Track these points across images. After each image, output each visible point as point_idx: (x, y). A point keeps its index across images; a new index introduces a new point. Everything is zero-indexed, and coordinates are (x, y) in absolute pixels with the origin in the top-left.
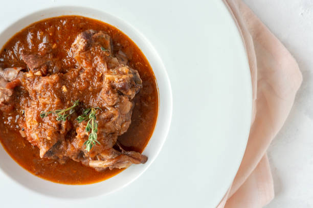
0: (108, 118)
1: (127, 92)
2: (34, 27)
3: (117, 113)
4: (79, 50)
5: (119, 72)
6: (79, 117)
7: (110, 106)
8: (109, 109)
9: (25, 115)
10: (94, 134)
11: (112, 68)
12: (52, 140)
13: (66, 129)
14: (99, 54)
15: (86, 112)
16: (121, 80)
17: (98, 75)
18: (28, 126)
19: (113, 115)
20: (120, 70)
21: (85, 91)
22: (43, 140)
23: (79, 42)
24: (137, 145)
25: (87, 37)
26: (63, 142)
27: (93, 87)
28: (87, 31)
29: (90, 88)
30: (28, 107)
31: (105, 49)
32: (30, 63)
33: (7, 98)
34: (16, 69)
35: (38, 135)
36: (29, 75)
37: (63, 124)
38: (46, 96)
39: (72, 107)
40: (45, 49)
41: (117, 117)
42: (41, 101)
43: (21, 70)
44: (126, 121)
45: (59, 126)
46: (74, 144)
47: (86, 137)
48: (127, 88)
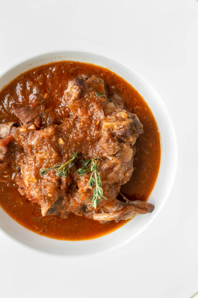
0: (109, 169)
1: (128, 139)
2: (22, 78)
3: (119, 162)
4: (73, 98)
5: (117, 118)
6: (80, 170)
7: (111, 156)
8: (110, 158)
9: (22, 171)
10: (99, 189)
11: (109, 115)
12: (53, 196)
13: (67, 184)
14: (94, 100)
15: (86, 164)
16: (121, 127)
17: (95, 123)
18: (27, 183)
19: (115, 165)
20: (118, 115)
21: (83, 141)
22: (45, 197)
23: (72, 89)
25: (81, 83)
26: (65, 198)
27: (91, 136)
28: (79, 77)
29: (88, 138)
30: (24, 163)
31: (101, 94)
32: (22, 116)
33: (1, 156)
34: (8, 124)
35: (38, 193)
36: (22, 130)
37: (64, 179)
38: (42, 151)
39: (72, 160)
40: (36, 100)
41: (119, 166)
42: (38, 156)
43: (14, 125)
44: (128, 169)
45: (59, 181)
46: (76, 199)
47: (89, 191)
48: (128, 134)
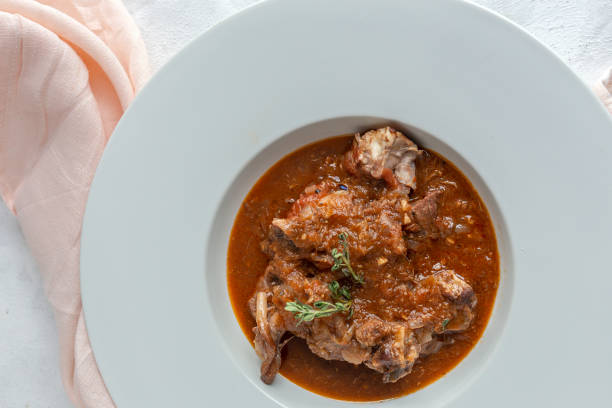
0: (335, 329)
1: (377, 360)
2: (481, 209)
3: (342, 343)
4: (444, 285)
5: (408, 346)
6: (337, 285)
7: (354, 331)
8: (350, 331)
9: (340, 192)
10: (312, 315)
11: (415, 335)
12: (302, 241)
13: (318, 262)
14: (438, 315)
15: (345, 292)
16: (397, 353)
17: (404, 314)
18: (324, 201)
19: (340, 338)
20: (413, 348)
21: (380, 293)
22: (302, 228)
23: (457, 285)
24: (291, 364)
25: (465, 299)
26: (297, 256)
27: (385, 306)
28: (474, 297)
29: (383, 301)
30: (354, 198)
31: (446, 327)
32: (423, 206)
33: (368, 168)
34: (414, 181)
35: (309, 219)
36: (404, 203)
38: (371, 232)
39: (353, 274)
40: (446, 227)
41: (337, 343)
43: (412, 190)
44: (329, 353)
45: (324, 252)
46: (294, 274)
47: (307, 296)
48: (384, 362)
